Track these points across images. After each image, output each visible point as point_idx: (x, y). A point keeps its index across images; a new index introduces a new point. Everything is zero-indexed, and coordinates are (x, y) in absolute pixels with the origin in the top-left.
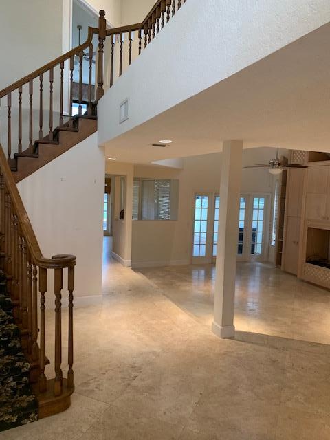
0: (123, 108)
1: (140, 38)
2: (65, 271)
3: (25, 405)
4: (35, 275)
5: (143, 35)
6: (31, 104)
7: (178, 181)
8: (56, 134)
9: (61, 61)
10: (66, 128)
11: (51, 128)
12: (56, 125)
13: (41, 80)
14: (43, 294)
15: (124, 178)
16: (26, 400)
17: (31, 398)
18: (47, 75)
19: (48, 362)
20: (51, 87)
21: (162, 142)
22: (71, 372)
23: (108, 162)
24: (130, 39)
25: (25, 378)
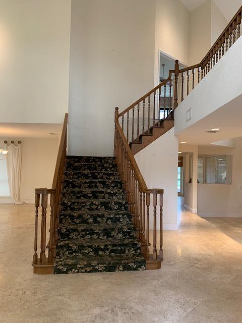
0: (189, 113)
1: (199, 72)
2: (158, 195)
3: (140, 260)
4: (144, 198)
5: (200, 70)
6: (138, 116)
7: (231, 156)
8: (151, 130)
9: (154, 91)
10: (156, 127)
11: (149, 127)
12: (151, 125)
13: (144, 102)
14: (148, 206)
15: (191, 155)
16: (140, 259)
17: (143, 258)
18: (147, 99)
19: (150, 244)
20: (149, 105)
21: (213, 130)
22: (161, 250)
23: (180, 145)
24: (193, 73)
25: (139, 251)
